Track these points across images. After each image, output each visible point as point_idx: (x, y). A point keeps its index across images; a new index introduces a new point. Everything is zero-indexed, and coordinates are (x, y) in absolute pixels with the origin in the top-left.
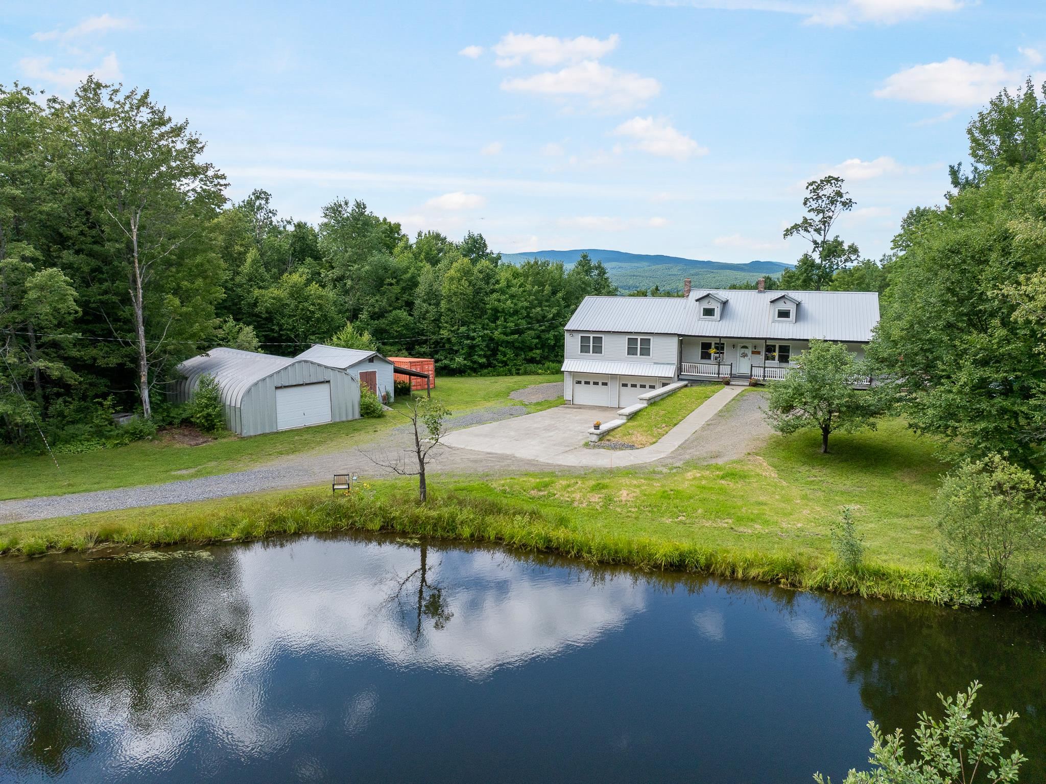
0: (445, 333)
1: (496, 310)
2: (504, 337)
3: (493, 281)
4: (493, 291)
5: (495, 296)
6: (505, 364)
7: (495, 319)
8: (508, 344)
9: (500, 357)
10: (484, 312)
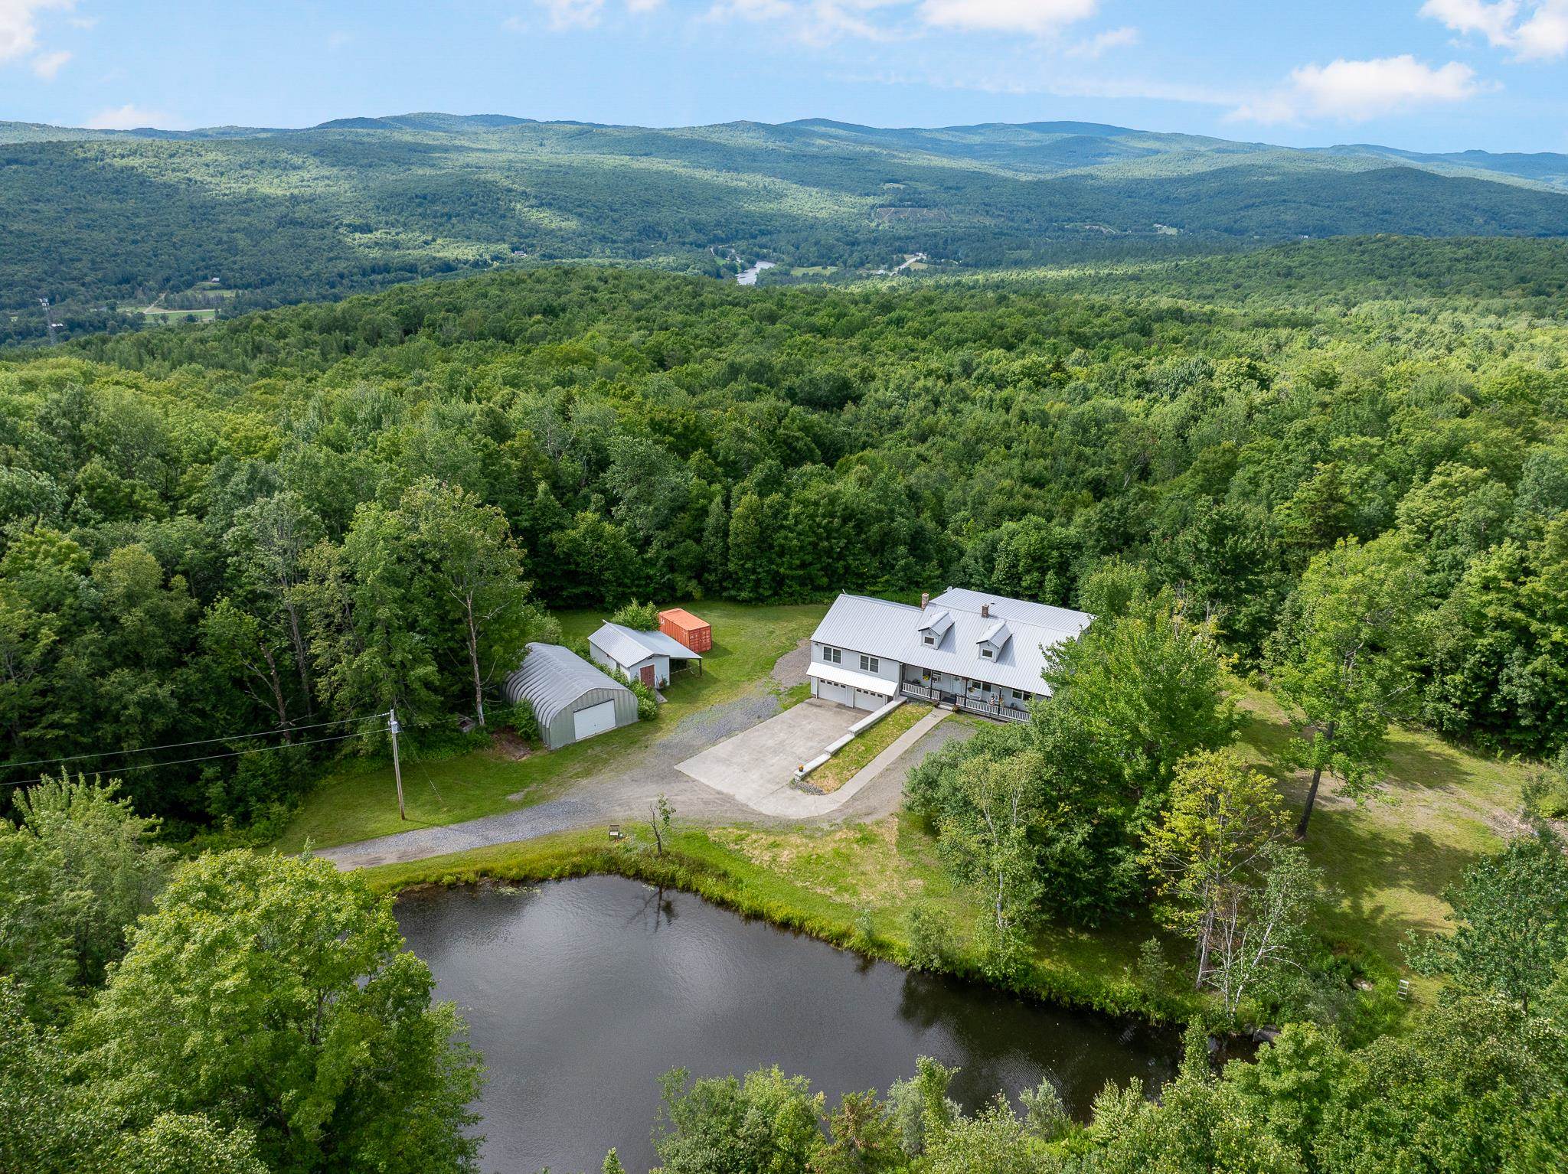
0: (731, 567)
1: (782, 546)
2: (789, 572)
3: (781, 516)
4: (782, 527)
5: (783, 533)
6: (791, 595)
7: (781, 554)
8: (793, 578)
9: (786, 589)
10: (771, 547)
